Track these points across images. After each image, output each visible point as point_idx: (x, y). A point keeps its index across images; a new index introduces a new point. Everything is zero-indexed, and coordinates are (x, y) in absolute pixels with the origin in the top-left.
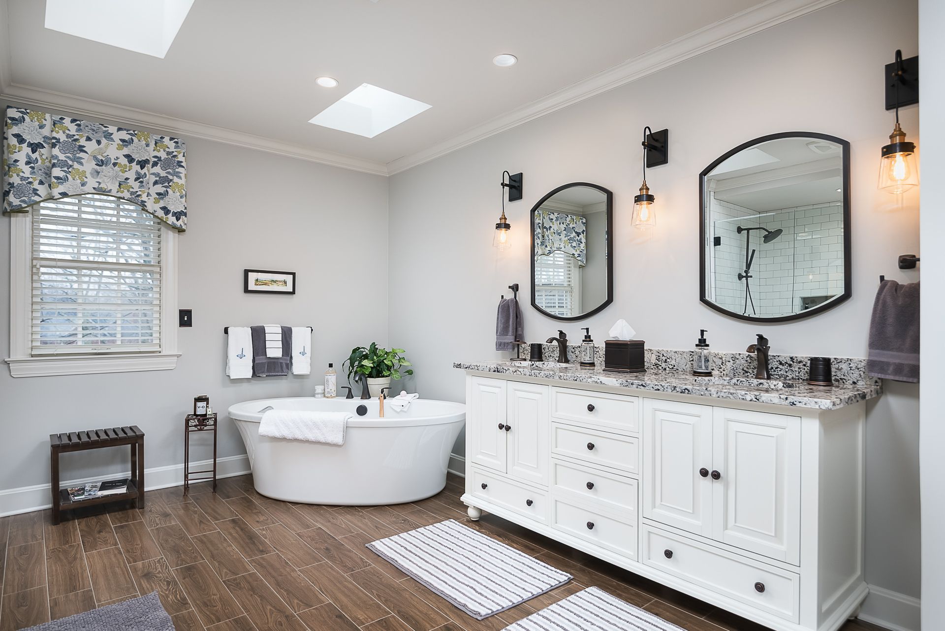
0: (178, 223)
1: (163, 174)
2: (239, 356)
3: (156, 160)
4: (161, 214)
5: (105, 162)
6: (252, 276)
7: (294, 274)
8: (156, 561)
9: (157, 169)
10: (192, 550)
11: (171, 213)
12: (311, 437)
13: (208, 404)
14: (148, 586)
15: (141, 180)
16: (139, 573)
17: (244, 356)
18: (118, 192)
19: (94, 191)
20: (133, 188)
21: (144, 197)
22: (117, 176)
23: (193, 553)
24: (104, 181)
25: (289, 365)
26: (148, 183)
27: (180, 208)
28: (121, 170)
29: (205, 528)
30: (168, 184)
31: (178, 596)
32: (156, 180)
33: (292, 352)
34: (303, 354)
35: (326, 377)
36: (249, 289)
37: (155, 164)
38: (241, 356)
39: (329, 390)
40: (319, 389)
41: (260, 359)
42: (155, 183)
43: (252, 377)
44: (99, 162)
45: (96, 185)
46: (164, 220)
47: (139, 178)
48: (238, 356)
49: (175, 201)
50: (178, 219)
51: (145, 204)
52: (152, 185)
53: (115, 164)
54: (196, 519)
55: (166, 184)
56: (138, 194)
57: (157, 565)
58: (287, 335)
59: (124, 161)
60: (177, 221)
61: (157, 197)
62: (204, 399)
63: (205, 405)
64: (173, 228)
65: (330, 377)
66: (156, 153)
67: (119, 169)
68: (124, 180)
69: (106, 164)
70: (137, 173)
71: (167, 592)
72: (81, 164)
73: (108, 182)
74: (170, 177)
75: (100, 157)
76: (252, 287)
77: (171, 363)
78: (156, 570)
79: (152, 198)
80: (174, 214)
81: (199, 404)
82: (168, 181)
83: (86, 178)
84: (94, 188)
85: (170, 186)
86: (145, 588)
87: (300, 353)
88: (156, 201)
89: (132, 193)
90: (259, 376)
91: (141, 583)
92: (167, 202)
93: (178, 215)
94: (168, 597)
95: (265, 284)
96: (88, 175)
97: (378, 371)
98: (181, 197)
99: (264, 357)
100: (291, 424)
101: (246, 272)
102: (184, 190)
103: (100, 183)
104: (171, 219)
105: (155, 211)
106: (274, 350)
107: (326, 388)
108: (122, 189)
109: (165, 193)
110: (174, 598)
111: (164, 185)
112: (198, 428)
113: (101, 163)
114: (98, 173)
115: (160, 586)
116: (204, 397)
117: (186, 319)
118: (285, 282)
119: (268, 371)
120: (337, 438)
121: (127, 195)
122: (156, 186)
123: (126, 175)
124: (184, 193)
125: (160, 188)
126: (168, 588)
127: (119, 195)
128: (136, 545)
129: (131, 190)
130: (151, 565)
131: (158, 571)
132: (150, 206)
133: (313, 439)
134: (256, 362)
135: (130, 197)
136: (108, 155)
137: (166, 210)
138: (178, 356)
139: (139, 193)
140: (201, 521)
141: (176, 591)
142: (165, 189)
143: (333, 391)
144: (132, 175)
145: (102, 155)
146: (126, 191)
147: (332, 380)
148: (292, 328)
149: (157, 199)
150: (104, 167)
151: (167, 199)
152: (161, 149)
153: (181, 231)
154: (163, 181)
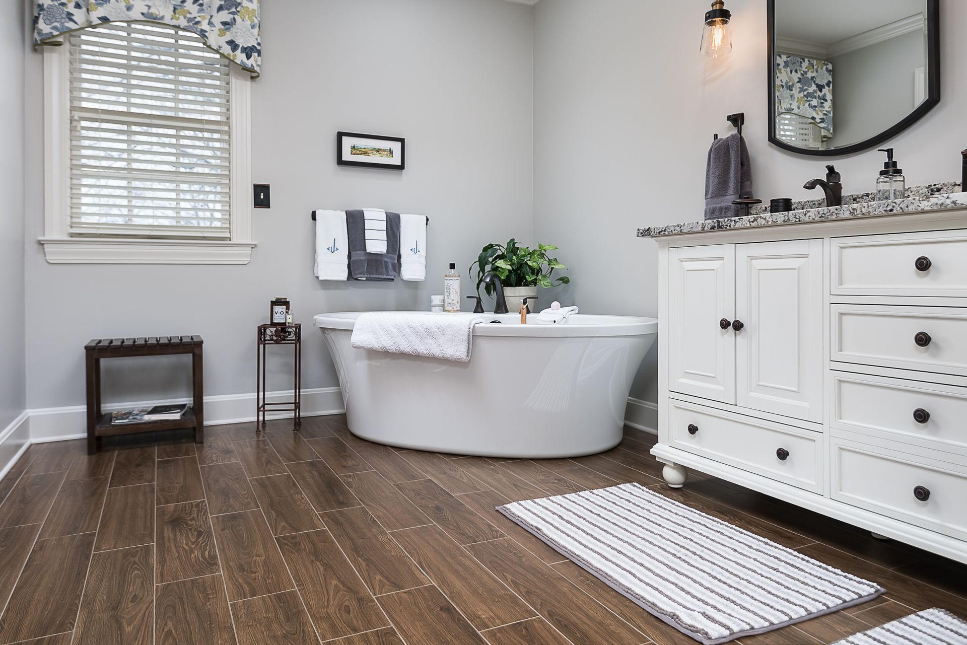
0: (249, 63)
2: (330, 249)
4: (227, 50)
6: (347, 142)
7: (402, 141)
8: (194, 504)
10: (246, 494)
11: (240, 49)
13: (288, 308)
14: (171, 535)
16: (166, 518)
17: (337, 249)
18: (172, 19)
19: (142, 18)
20: (190, 13)
21: (205, 26)
23: (247, 498)
24: (154, 4)
25: (398, 266)
26: (210, 7)
27: (252, 42)
29: (272, 469)
30: (236, 9)
31: (207, 552)
32: (221, 5)
33: (401, 251)
34: (415, 251)
35: (446, 282)
36: (343, 160)
38: (333, 250)
39: (450, 301)
40: (437, 299)
41: (358, 255)
42: (220, 9)
43: (347, 278)
45: (145, 10)
46: (232, 58)
48: (328, 249)
49: (244, 33)
50: (248, 57)
51: (206, 34)
52: (216, 11)
54: (264, 458)
55: (233, 10)
56: (196, 20)
57: (193, 509)
58: (393, 224)
60: (248, 59)
61: (223, 27)
62: (285, 303)
63: (284, 310)
64: (243, 69)
65: (451, 282)
68: (179, 3)
71: (193, 546)
73: (160, 6)
74: (238, 0)
76: (347, 156)
77: (245, 255)
78: (190, 515)
79: (216, 30)
80: (244, 50)
81: (277, 309)
82: (235, 5)
84: (143, 14)
85: (238, 12)
86: (166, 538)
87: (411, 250)
88: (222, 33)
89: (189, 20)
90: (356, 279)
91: (163, 530)
92: (234, 33)
93: (249, 52)
94: (192, 551)
95: (365, 153)
97: (518, 277)
98: (253, 27)
99: (363, 252)
100: (394, 330)
101: (340, 135)
102: (256, 18)
103: (149, 7)
104: (240, 57)
105: (219, 46)
106: (376, 243)
107: (446, 298)
108: (177, 15)
109: (232, 22)
110: (200, 555)
111: (231, 11)
115: (187, 537)
116: (283, 300)
117: (262, 197)
118: (391, 152)
119: (369, 272)
120: (459, 351)
121: (183, 22)
122: (221, 13)
124: (256, 21)
125: (225, 16)
126: (196, 541)
127: (174, 22)
128: (177, 483)
129: (188, 16)
130: (186, 509)
131: (191, 517)
132: (214, 39)
133: (425, 352)
134: (353, 259)
135: (187, 25)
137: (233, 45)
138: (254, 247)
139: (198, 19)
140: (269, 461)
141: (206, 545)
142: (232, 16)
143: (455, 302)
146: (182, 17)
147: (454, 286)
148: (400, 215)
149: (223, 30)
151: (234, 29)
153: (252, 75)
154: (230, 6)
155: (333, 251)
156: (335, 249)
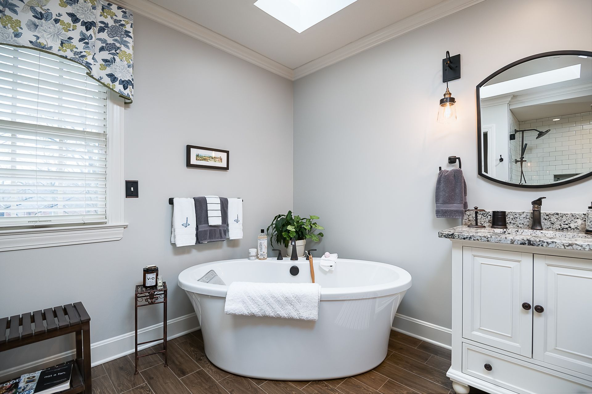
0: (126, 92)
1: (110, 41)
2: (184, 225)
3: (103, 25)
4: (107, 80)
5: (44, 16)
6: (194, 152)
7: (227, 152)
9: (104, 35)
11: (118, 81)
12: (283, 313)
13: (157, 275)
15: (86, 41)
17: (189, 225)
18: (59, 50)
19: (30, 45)
20: (77, 48)
21: (89, 59)
22: (58, 34)
24: (43, 36)
25: (226, 231)
26: (94, 46)
27: (127, 78)
28: (63, 28)
30: (116, 51)
32: (103, 46)
33: (228, 222)
34: (237, 221)
35: (259, 242)
36: (191, 163)
37: (101, 30)
38: (186, 225)
39: (262, 253)
40: (253, 251)
41: (202, 227)
42: (102, 49)
43: (196, 243)
44: (38, 14)
45: (34, 39)
46: (111, 87)
47: (84, 39)
48: (183, 225)
49: (122, 70)
50: (125, 88)
51: (91, 66)
52: (99, 50)
53: (57, 21)
55: (113, 51)
56: (82, 54)
58: (224, 205)
59: (68, 20)
60: (125, 90)
61: (104, 63)
62: (153, 270)
63: (155, 276)
64: (120, 96)
65: (263, 241)
66: (103, 19)
67: (61, 27)
68: (67, 39)
69: (46, 19)
70: (82, 33)
72: (15, 12)
73: (48, 38)
74: (118, 45)
75: (39, 9)
76: (193, 161)
77: (118, 234)
79: (98, 64)
80: (122, 82)
81: (149, 276)
82: (115, 48)
83: (21, 28)
84: (31, 42)
85: (118, 53)
87: (235, 221)
88: (103, 68)
89: (76, 53)
90: (202, 243)
92: (114, 69)
93: (126, 84)
95: (205, 160)
96: (23, 25)
97: (301, 234)
98: (129, 66)
99: (206, 225)
100: (260, 300)
101: (189, 148)
102: (131, 60)
103: (38, 38)
104: (118, 87)
105: (100, 77)
106: (215, 219)
107: (259, 251)
108: (64, 48)
109: (112, 61)
111: (111, 52)
112: (149, 302)
113: (40, 16)
114: (36, 26)
116: (152, 268)
117: (132, 188)
118: (221, 160)
119: (210, 238)
120: (310, 314)
121: (70, 55)
122: (102, 52)
123: (70, 34)
124: (131, 62)
125: (106, 55)
127: (61, 53)
129: (75, 50)
132: (96, 71)
133: (286, 316)
134: (199, 230)
135: (74, 57)
136: (48, 9)
137: (113, 78)
138: (125, 227)
139: (84, 54)
142: (112, 56)
143: (265, 253)
144: (76, 35)
145: (41, 8)
146: (69, 50)
148: (228, 199)
149: (104, 65)
150: (43, 21)
151: (113, 66)
152: (108, 16)
153: (126, 102)
154: (110, 48)
155: (186, 226)
156: (188, 225)
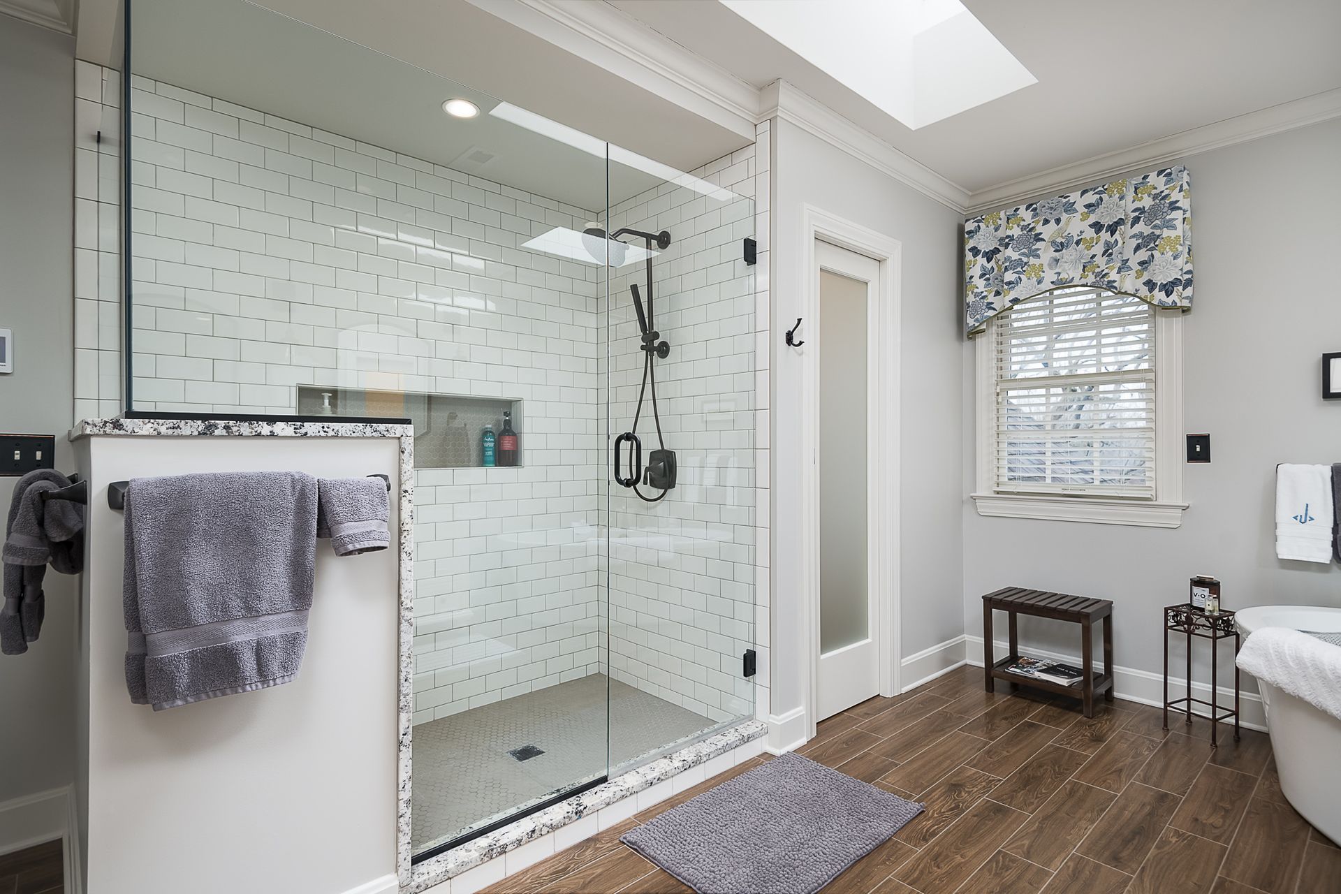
0: (1171, 300)
1: (1147, 231)
2: (1299, 518)
3: (1137, 214)
4: (1145, 291)
5: (1065, 244)
9: (1141, 227)
11: (1158, 287)
15: (1111, 251)
17: (1312, 519)
18: (1081, 279)
19: (1052, 287)
20: (1099, 267)
21: (1112, 277)
22: (1081, 257)
24: (1064, 270)
26: (1121, 253)
27: (1172, 276)
28: (1086, 248)
30: (1154, 243)
32: (1138, 244)
36: (1333, 392)
37: (1136, 221)
38: (1304, 519)
42: (1137, 248)
43: (1331, 561)
44: (1058, 246)
45: (1055, 278)
46: (1150, 300)
47: (1108, 250)
48: (1295, 518)
49: (1164, 268)
50: (1169, 294)
52: (1133, 252)
53: (1078, 243)
54: (1121, 764)
55: (1152, 245)
56: (1102, 274)
59: (1091, 233)
60: (1168, 297)
61: (1140, 268)
62: (1214, 585)
63: (1209, 593)
64: (1163, 309)
66: (1138, 204)
67: (1084, 247)
68: (1089, 260)
69: (1067, 247)
70: (1106, 243)
72: (1038, 256)
73: (1069, 269)
74: (1157, 232)
75: (1059, 240)
77: (1174, 518)
80: (1164, 287)
81: (1198, 591)
82: (1154, 239)
83: (1043, 272)
84: (1052, 283)
85: (1157, 246)
88: (1139, 275)
89: (1097, 275)
92: (1152, 272)
93: (1170, 287)
96: (1046, 268)
98: (1174, 258)
101: (1327, 360)
102: (1180, 245)
103: (1059, 274)
104: (1159, 296)
105: (1136, 290)
108: (1086, 273)
109: (1150, 260)
111: (1148, 247)
112: (1185, 628)
113: (1060, 247)
114: (1057, 261)
116: (1207, 580)
117: (1198, 450)
121: (1091, 279)
122: (1138, 253)
123: (1092, 252)
124: (1180, 249)
125: (1143, 255)
127: (1082, 282)
129: (1097, 270)
132: (1131, 283)
135: (1095, 281)
136: (1069, 234)
137: (1150, 285)
138: (1185, 509)
139: (1104, 272)
142: (1150, 253)
144: (1099, 249)
145: (1062, 236)
146: (1090, 274)
149: (1140, 271)
150: (1064, 251)
151: (1152, 267)
152: (1143, 196)
154: (1148, 242)
155: (1303, 521)
156: (1308, 519)
